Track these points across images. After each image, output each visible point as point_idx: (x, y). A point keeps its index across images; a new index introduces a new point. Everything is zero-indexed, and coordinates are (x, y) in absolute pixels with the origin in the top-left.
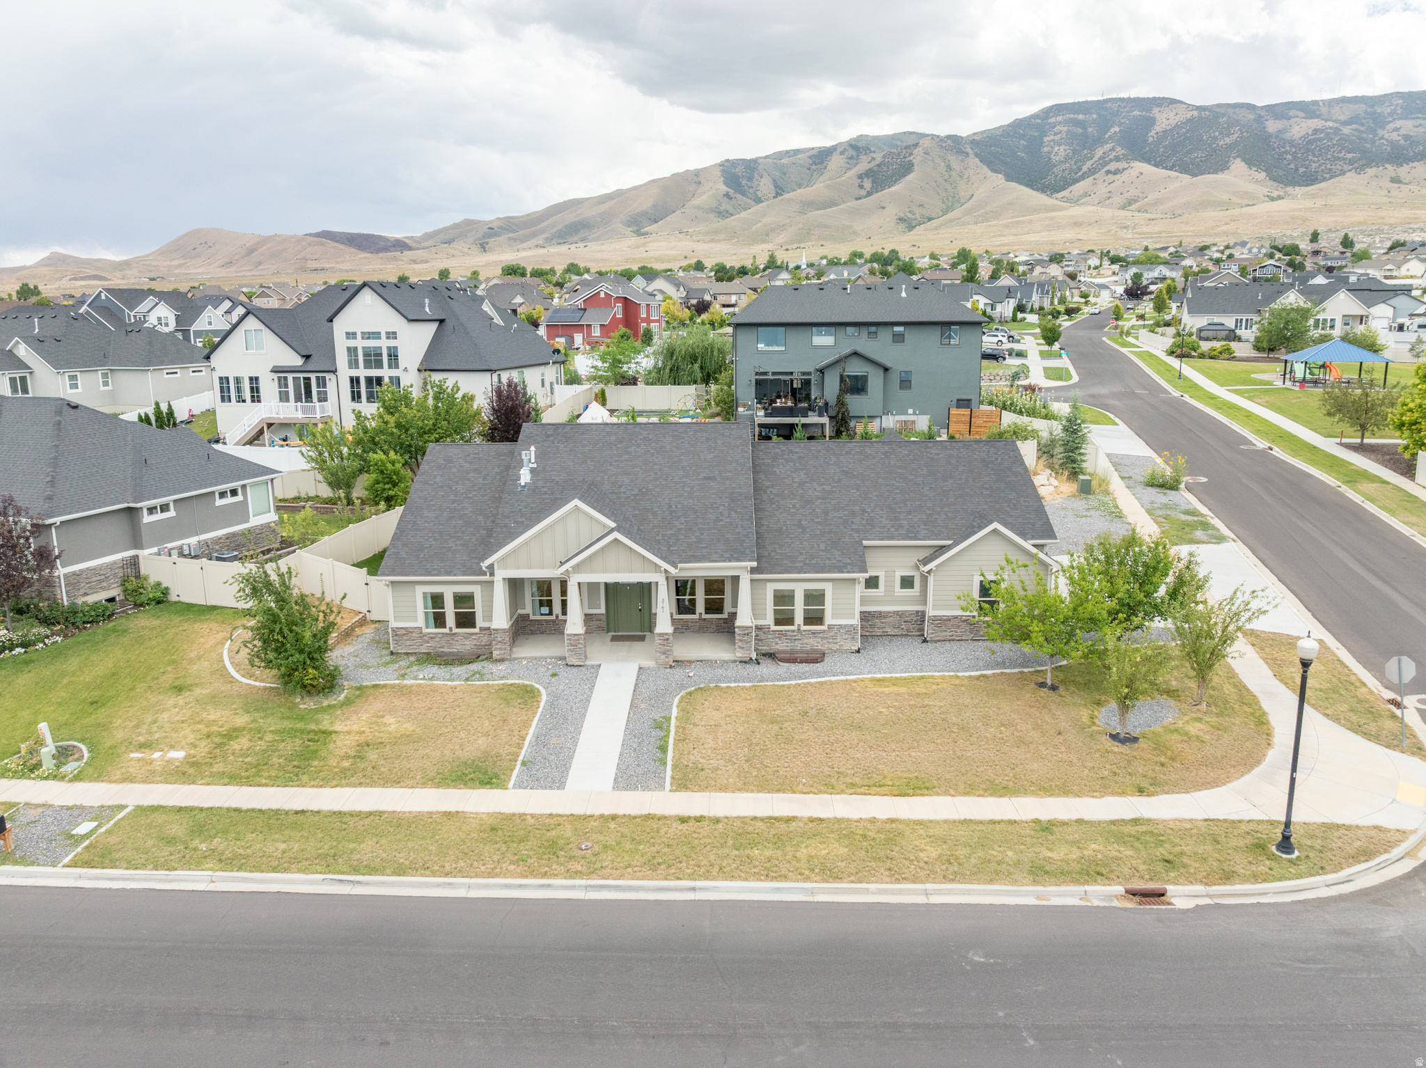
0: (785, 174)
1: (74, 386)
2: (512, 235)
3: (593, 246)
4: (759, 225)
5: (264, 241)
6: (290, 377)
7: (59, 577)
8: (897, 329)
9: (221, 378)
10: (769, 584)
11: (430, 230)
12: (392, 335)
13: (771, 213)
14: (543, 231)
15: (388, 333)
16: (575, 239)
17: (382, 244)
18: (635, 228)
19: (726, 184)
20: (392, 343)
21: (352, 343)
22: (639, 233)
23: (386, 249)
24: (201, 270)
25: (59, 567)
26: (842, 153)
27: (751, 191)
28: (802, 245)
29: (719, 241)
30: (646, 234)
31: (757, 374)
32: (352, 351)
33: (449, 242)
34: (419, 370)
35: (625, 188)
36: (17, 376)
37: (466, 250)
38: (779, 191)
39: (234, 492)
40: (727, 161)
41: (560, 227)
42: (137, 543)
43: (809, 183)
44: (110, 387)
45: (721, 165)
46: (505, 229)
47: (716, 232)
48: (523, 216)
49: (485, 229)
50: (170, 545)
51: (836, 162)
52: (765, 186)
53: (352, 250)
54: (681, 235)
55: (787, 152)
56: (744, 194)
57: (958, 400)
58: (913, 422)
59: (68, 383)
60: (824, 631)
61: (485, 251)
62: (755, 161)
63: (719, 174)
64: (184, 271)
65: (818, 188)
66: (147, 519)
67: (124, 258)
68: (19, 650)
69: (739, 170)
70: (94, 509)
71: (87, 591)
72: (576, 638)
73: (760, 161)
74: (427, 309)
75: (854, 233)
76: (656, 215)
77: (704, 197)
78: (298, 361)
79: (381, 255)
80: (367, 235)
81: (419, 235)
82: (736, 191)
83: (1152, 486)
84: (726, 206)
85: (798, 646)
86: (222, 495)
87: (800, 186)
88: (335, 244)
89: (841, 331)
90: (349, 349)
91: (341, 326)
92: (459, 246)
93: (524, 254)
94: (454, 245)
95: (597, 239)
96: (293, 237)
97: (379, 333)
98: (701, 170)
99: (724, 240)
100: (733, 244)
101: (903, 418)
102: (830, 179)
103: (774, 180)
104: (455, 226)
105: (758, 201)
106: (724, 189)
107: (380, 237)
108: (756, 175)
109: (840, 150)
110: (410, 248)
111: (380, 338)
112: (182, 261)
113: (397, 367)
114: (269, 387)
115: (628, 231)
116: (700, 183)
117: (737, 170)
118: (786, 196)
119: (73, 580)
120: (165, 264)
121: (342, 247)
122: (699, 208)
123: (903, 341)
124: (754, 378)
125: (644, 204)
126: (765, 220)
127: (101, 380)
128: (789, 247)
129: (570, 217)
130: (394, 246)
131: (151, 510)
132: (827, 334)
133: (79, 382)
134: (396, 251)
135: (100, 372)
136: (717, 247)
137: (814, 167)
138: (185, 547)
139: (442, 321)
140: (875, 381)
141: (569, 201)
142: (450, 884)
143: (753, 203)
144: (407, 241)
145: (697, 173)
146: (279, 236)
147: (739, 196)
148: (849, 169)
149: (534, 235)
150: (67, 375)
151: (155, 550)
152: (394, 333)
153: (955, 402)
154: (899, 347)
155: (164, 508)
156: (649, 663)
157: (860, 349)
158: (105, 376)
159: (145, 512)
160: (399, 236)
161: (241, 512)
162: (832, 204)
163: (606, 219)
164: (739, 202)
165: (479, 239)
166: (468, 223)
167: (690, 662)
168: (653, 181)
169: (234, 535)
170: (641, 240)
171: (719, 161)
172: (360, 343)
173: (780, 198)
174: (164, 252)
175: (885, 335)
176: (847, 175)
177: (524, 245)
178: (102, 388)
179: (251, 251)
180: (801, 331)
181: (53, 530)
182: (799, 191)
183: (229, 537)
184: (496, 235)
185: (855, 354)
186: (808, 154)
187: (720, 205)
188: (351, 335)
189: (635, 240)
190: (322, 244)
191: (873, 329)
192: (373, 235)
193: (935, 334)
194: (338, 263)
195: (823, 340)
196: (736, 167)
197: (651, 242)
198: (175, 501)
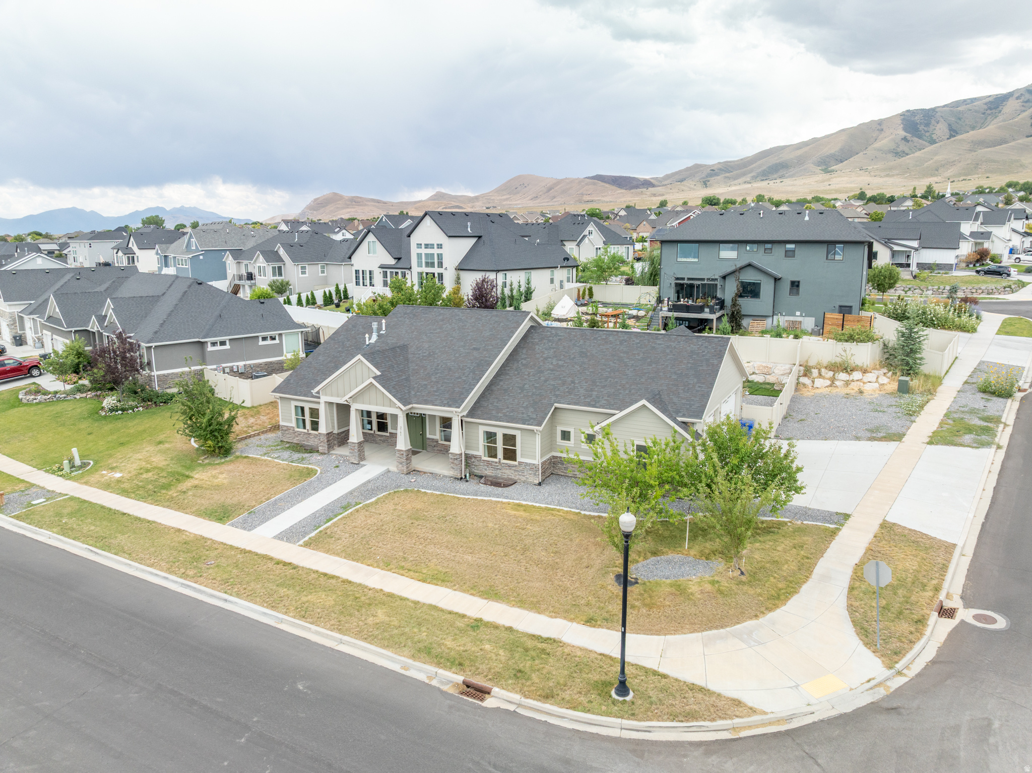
0: (960, 119)
1: (304, 273)
2: (727, 175)
3: (788, 181)
4: (931, 162)
5: (559, 182)
6: (389, 271)
7: (154, 376)
8: (789, 246)
9: (356, 271)
10: (480, 427)
11: (669, 172)
12: (440, 246)
13: (944, 151)
14: (751, 171)
15: (438, 245)
16: (775, 176)
17: (635, 183)
18: (824, 167)
19: (905, 129)
20: (440, 251)
21: (419, 251)
22: (826, 171)
23: (637, 187)
24: (519, 202)
25: (155, 370)
26: (1017, 98)
27: (927, 134)
28: (969, 177)
29: (893, 176)
30: (832, 171)
31: (677, 279)
32: (419, 256)
33: (681, 181)
34: (456, 269)
35: (819, 137)
36: (277, 266)
37: (693, 186)
38: (953, 132)
39: (273, 338)
40: (908, 111)
41: (765, 168)
42: (204, 361)
43: (983, 125)
44: (325, 274)
45: (902, 115)
46: (723, 170)
47: (891, 169)
48: (738, 161)
49: (708, 171)
50: (224, 365)
51: (1012, 106)
52: (941, 129)
53: (614, 187)
54: (861, 172)
55: (965, 101)
56: (920, 137)
57: (840, 306)
58: (800, 322)
59: (300, 271)
60: (516, 466)
61: (706, 187)
62: (933, 110)
63: (900, 122)
64: (508, 203)
65: (992, 129)
66: (210, 348)
67: (477, 195)
68: (120, 412)
69: (917, 118)
70: (177, 340)
71: (172, 386)
72: (353, 445)
73: (938, 110)
74: (469, 230)
75: (1021, 166)
76: (841, 157)
77: (885, 141)
78: (392, 262)
79: (632, 191)
80: (625, 177)
81: (661, 176)
82: (914, 135)
83: (984, 392)
84: (903, 147)
85: (499, 473)
86: (264, 339)
87: (973, 128)
88: (603, 184)
89: (742, 246)
90: (418, 254)
91: (415, 239)
92: (689, 183)
93: (733, 188)
94: (685, 183)
95: (791, 176)
96: (576, 179)
97: (433, 245)
98: (884, 120)
99: (897, 175)
100: (906, 178)
101: (792, 318)
102: (1004, 121)
103: (949, 125)
104: (688, 169)
105: (933, 142)
106: (903, 133)
107: (634, 178)
108: (933, 122)
109: (1016, 95)
110: (653, 186)
111: (433, 248)
112: (508, 196)
113: (442, 267)
114: (378, 278)
115: (818, 169)
116: (882, 130)
117: (916, 118)
118: (959, 137)
119: (163, 379)
120: (498, 198)
121: (607, 185)
122: (879, 150)
123: (794, 257)
124: (673, 282)
125: (833, 149)
126: (936, 158)
127: (320, 270)
128: (956, 179)
129: (773, 160)
130: (643, 184)
131: (214, 344)
132: (732, 249)
133: (307, 271)
134: (644, 188)
135: (320, 265)
136: (890, 180)
137: (989, 112)
138: (234, 367)
139: (480, 237)
140: (767, 288)
141: (774, 148)
142: (130, 565)
143: (927, 144)
144: (652, 181)
145: (880, 122)
146: (568, 179)
147: (915, 139)
148: (1024, 111)
149: (744, 174)
150: (300, 266)
151: (214, 367)
152: (441, 245)
153: (837, 307)
154: (789, 262)
155: (223, 343)
156: (393, 469)
157: (755, 262)
158: (323, 267)
159: (209, 344)
160: (647, 177)
161: (278, 350)
162: (1003, 141)
163: (800, 161)
164: (915, 144)
165: (703, 178)
166: (697, 167)
167: (425, 473)
168: (843, 130)
169: (271, 363)
170: (827, 176)
171: (900, 112)
172: (423, 251)
173: (953, 139)
174: (499, 191)
175: (779, 251)
176: (1021, 116)
177: (736, 182)
178: (320, 275)
179: (550, 189)
180: (711, 247)
181: (152, 350)
182: (972, 132)
183: (266, 364)
184: (717, 175)
185: (750, 265)
186: (984, 101)
187: (898, 147)
188: (419, 246)
189: (822, 176)
190: (594, 184)
191: (769, 246)
192: (630, 177)
193: (822, 251)
194: (603, 196)
195: (728, 254)
196: (915, 116)
197: (835, 177)
198: (230, 340)
